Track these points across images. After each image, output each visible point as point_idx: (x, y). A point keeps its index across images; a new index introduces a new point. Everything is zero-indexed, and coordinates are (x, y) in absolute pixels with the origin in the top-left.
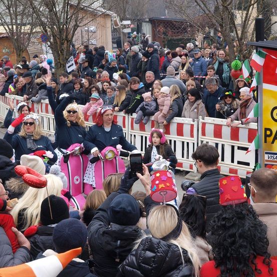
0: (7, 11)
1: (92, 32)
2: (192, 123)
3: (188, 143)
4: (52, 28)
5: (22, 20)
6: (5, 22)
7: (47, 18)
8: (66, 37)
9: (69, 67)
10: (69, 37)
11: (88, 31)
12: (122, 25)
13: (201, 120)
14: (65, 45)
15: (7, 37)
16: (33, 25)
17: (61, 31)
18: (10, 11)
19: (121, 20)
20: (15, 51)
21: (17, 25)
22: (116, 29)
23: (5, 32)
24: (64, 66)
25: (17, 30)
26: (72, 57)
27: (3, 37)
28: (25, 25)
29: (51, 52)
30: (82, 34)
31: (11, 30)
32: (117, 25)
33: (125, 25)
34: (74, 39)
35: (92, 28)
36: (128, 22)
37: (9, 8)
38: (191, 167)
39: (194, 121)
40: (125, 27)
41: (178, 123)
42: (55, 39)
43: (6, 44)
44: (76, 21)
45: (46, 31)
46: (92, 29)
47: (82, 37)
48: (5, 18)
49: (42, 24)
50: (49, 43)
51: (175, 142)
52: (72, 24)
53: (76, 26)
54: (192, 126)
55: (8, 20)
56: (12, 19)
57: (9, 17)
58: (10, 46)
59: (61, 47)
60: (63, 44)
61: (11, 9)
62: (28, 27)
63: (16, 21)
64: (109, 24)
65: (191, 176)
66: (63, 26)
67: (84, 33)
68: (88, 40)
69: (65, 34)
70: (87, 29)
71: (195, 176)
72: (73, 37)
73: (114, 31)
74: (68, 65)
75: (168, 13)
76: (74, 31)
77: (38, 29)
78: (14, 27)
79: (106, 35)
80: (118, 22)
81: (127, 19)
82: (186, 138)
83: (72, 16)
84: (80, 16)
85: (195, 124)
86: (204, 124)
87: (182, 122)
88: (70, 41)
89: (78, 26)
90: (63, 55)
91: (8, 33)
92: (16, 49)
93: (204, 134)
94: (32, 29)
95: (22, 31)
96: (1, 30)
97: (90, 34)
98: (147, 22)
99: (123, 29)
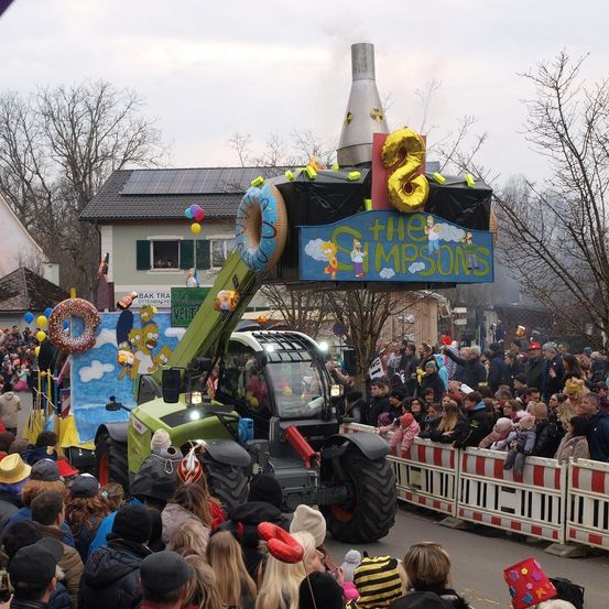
1: (408, 322)
2: (558, 466)
3: (550, 498)
4: (350, 316)
5: (308, 302)
6: (284, 305)
7: (344, 300)
8: (371, 329)
9: (373, 374)
10: (376, 329)
11: (402, 321)
12: (453, 313)
13: (572, 462)
14: (369, 341)
16: (324, 311)
17: (363, 320)
19: (453, 306)
21: (300, 309)
22: (444, 319)
23: (282, 318)
24: (366, 371)
25: (300, 317)
26: (378, 358)
28: (312, 309)
30: (393, 325)
31: (292, 317)
32: (446, 313)
33: (458, 314)
34: (382, 333)
35: (410, 318)
36: (463, 310)
38: (555, 535)
39: (560, 464)
40: (458, 316)
41: (535, 466)
42: (353, 332)
44: (386, 307)
45: (342, 320)
47: (394, 331)
48: (283, 299)
49: (337, 310)
50: (345, 338)
51: (530, 494)
52: (381, 310)
53: (386, 314)
54: (558, 471)
55: (288, 302)
56: (293, 302)
57: (290, 298)
59: (362, 343)
60: (366, 339)
62: (317, 312)
63: (300, 303)
64: (434, 312)
65: (555, 548)
66: (367, 313)
67: (397, 324)
68: (403, 334)
69: (369, 325)
70: (401, 318)
71: (561, 550)
72: (380, 329)
73: (441, 322)
74: (371, 371)
76: (382, 322)
77: (330, 316)
78: (297, 312)
79: (429, 328)
80: (448, 309)
81: (461, 306)
82: (548, 490)
83: (380, 299)
84: (393, 299)
85: (563, 468)
86: (576, 469)
87: (543, 464)
88: (376, 336)
89: (389, 314)
90: (365, 355)
93: (576, 485)
94: (321, 316)
95: (308, 318)
96: (277, 315)
97: (406, 326)
98: (490, 310)
99: (455, 319)
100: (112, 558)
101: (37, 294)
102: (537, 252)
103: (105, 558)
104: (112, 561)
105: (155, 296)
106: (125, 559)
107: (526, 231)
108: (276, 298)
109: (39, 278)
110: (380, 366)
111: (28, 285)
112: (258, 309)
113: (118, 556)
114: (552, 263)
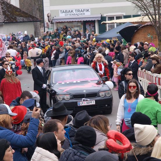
0: (151, 3)
6: (149, 13)
15: (150, 25)
18: (154, 3)
20: (157, 37)
23: (149, 20)
25: (159, 19)
27: (147, 25)
31: (155, 19)
43: (149, 32)
48: (149, 9)
55: (152, 11)
56: (155, 10)
57: (153, 9)
58: (153, 32)
61: (155, 1)
63: (159, 11)
78: (157, 16)
91: (151, 21)
92: (158, 35)
96: (146, 19)
100: (75, 155)
101: (7, 13)
103: (71, 155)
104: (76, 157)
105: (74, 11)
106: (82, 156)
108: (145, 9)
109: (8, 4)
111: (2, 8)
112: (134, 16)
113: (79, 154)
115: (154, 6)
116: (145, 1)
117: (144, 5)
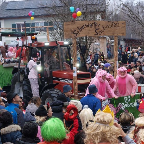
0: (60, 37)
1: (98, 45)
9: (88, 61)
10: (88, 47)
12: (111, 42)
18: (61, 37)
19: (111, 40)
22: (108, 44)
26: (89, 56)
29: (79, 54)
30: (93, 46)
32: (109, 42)
33: (112, 42)
34: (90, 48)
37: (61, 36)
40: (113, 43)
41: (138, 86)
44: (91, 40)
46: (98, 44)
47: (93, 47)
50: (79, 51)
52: (89, 42)
57: (61, 40)
61: (62, 36)
64: (105, 42)
66: (85, 43)
68: (96, 49)
70: (95, 44)
74: (87, 60)
75: (132, 36)
76: (90, 44)
79: (104, 46)
80: (109, 40)
83: (89, 38)
84: (93, 38)
87: (141, 86)
88: (88, 50)
89: (92, 43)
90: (85, 56)
97: (97, 46)
98: (122, 40)
99: (112, 44)
102: (137, 21)
107: (133, 14)
110: (90, 59)
114: (142, 24)
115: (61, 39)
116: (56, 36)
117: (56, 38)
